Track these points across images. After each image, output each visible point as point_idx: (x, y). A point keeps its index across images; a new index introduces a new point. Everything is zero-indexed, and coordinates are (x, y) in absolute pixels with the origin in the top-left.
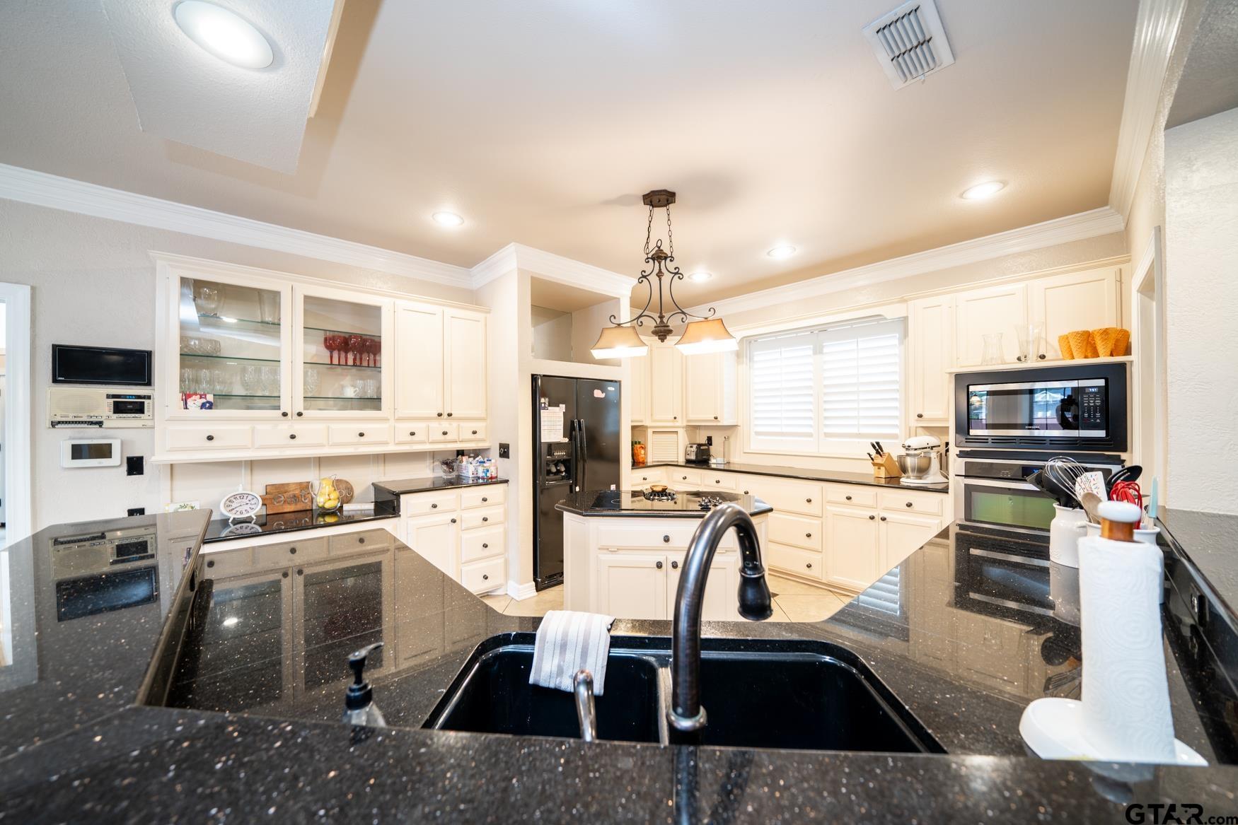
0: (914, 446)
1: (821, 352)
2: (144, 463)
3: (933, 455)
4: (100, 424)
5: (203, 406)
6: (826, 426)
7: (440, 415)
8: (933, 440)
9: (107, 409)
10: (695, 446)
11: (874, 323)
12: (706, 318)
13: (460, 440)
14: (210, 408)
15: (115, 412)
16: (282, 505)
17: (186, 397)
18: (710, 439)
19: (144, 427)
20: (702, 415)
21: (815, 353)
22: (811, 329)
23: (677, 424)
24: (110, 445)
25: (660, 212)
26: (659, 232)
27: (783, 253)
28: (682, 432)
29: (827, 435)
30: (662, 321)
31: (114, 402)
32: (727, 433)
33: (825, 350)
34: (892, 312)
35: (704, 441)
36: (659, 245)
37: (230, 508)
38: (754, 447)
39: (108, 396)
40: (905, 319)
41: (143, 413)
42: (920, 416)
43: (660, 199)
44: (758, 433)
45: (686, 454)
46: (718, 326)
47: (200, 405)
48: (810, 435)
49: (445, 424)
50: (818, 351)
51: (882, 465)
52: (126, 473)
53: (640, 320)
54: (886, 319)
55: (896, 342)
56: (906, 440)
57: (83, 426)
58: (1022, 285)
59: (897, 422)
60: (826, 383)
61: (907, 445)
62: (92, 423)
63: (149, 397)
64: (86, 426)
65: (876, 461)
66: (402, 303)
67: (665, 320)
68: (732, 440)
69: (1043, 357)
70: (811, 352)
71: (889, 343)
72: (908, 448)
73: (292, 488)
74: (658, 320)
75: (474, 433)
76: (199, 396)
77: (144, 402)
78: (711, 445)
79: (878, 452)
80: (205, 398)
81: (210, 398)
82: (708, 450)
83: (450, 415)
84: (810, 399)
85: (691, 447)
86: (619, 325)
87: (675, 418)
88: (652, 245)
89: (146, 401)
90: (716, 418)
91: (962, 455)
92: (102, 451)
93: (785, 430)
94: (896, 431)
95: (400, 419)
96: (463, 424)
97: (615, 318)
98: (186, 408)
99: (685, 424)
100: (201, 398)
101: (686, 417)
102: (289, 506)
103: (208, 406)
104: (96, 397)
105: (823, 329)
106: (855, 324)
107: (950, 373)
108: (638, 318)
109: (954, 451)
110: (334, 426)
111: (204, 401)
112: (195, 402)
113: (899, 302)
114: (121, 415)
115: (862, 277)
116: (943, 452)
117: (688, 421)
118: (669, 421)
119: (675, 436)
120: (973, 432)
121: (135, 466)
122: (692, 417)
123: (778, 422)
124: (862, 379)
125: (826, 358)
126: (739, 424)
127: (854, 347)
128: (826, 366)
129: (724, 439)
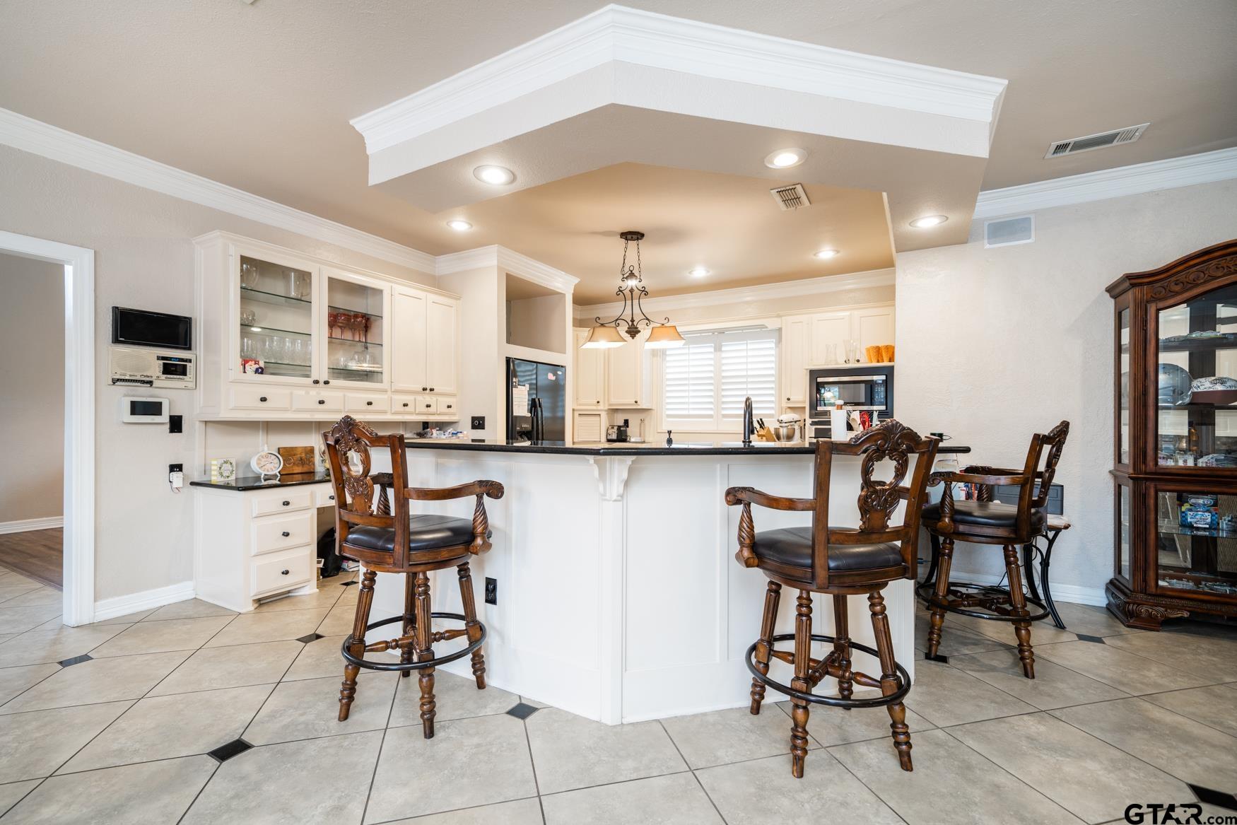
0: (784, 421)
1: (720, 350)
2: (183, 422)
3: (796, 427)
4: (151, 383)
5: (257, 371)
6: (723, 409)
7: (425, 389)
8: (795, 416)
9: (157, 369)
10: (616, 428)
11: (757, 332)
12: (663, 325)
13: (417, 412)
14: (262, 373)
15: (164, 373)
16: (292, 467)
17: (245, 362)
18: (626, 422)
19: (186, 388)
20: (624, 399)
21: (715, 350)
22: (713, 331)
23: (599, 408)
24: (161, 403)
25: (632, 244)
26: (632, 259)
27: (700, 273)
28: (604, 415)
29: (725, 416)
30: (633, 324)
31: (164, 363)
32: (642, 416)
33: (723, 349)
34: (772, 323)
35: (621, 423)
36: (631, 269)
37: (260, 466)
39: (159, 358)
40: (780, 330)
41: (186, 375)
42: (789, 399)
43: (633, 236)
44: (669, 416)
45: (608, 434)
46: (672, 330)
47: (255, 370)
48: (710, 416)
49: (428, 398)
50: (718, 349)
51: (764, 436)
52: (168, 430)
53: (618, 322)
54: (767, 327)
55: (773, 345)
56: (779, 416)
57: (136, 384)
58: (848, 313)
59: (773, 405)
60: (723, 374)
61: (780, 419)
62: (143, 382)
63: (190, 361)
64: (139, 384)
65: (760, 433)
66: (399, 289)
67: (635, 323)
68: (646, 422)
69: (858, 361)
70: (712, 350)
71: (769, 346)
72: (781, 422)
73: (299, 451)
74: (630, 323)
75: (449, 407)
76: (253, 362)
77: (186, 365)
78: (628, 427)
79: (761, 427)
80: (258, 364)
81: (262, 364)
82: (626, 431)
83: (432, 390)
84: (712, 387)
85: (613, 428)
86: (602, 325)
87: (598, 402)
88: (626, 269)
89: (188, 364)
90: (636, 402)
91: (813, 423)
92: (152, 408)
93: (692, 412)
94: (772, 412)
95: (397, 392)
96: (440, 399)
97: (599, 319)
98: (245, 372)
99: (607, 408)
100: (255, 364)
101: (608, 401)
102: (297, 468)
103: (260, 371)
104: (148, 358)
105: (721, 332)
106: (745, 329)
107: (807, 369)
108: (617, 320)
109: (809, 421)
110: (350, 395)
111: (257, 366)
112: (251, 367)
113: (776, 317)
114: (169, 376)
115: (748, 295)
116: (802, 425)
117: (610, 405)
118: (593, 405)
119: (598, 418)
120: (819, 408)
121: (176, 424)
122: (613, 401)
123: (686, 406)
124: (750, 373)
125: (724, 355)
126: (653, 408)
127: (744, 347)
128: (724, 361)
129: (640, 421)
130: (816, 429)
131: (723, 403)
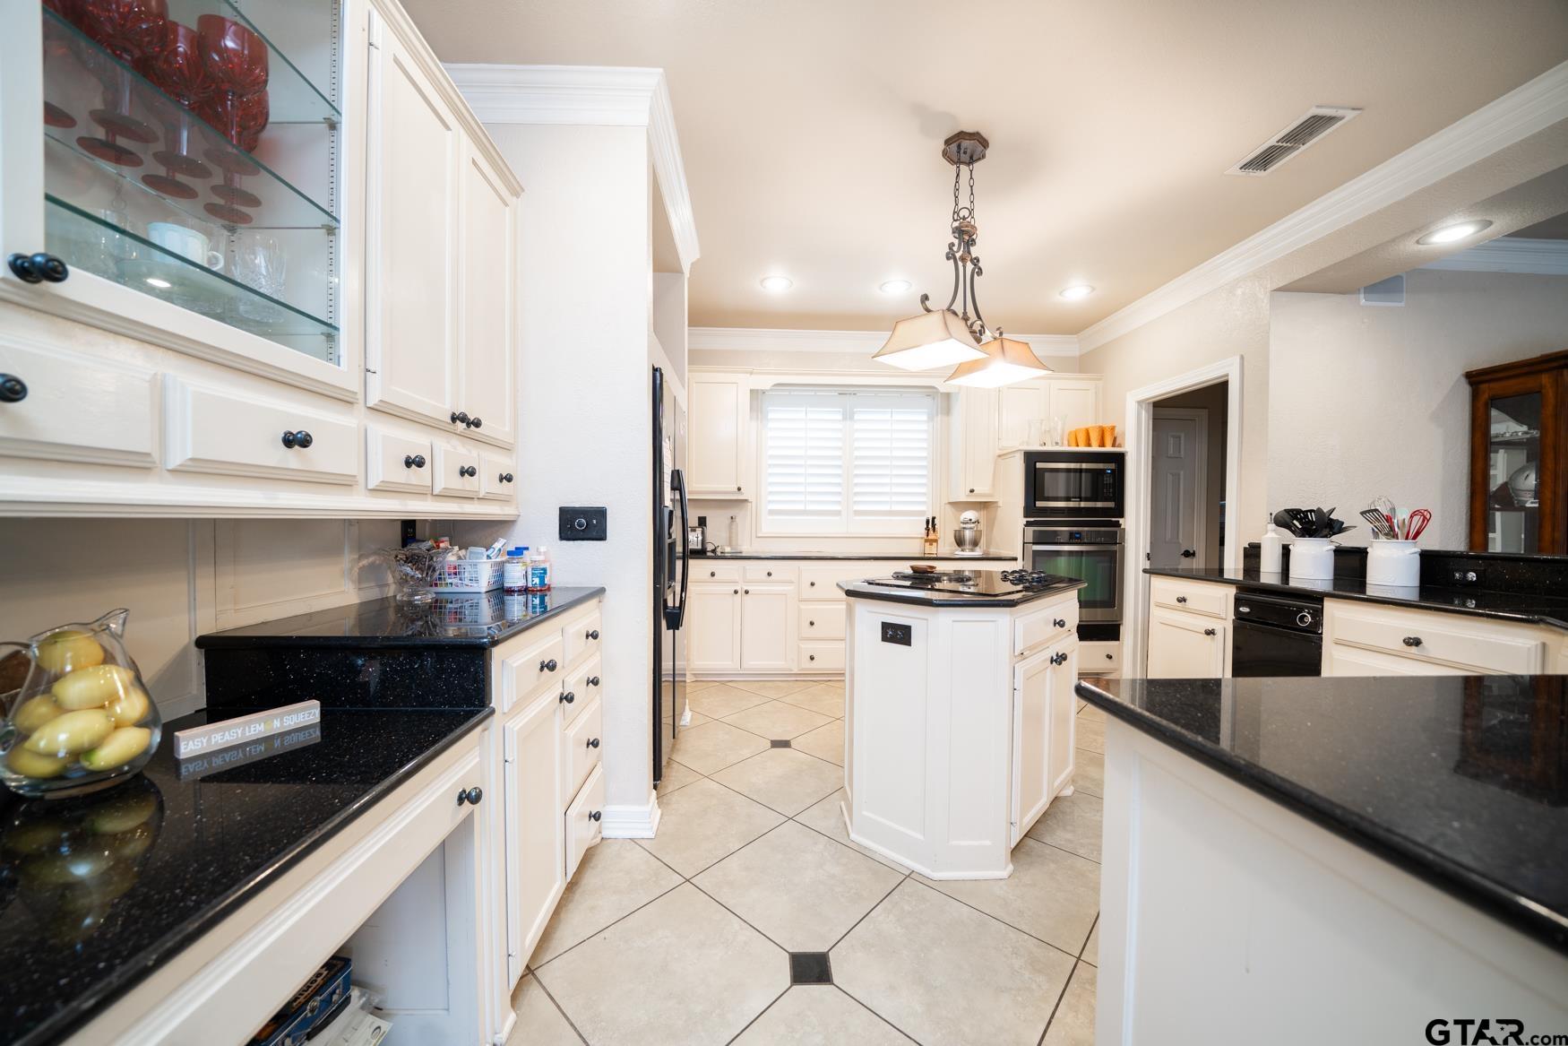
1: (851, 418)
6: (856, 502)
21: (845, 419)
29: (857, 513)
33: (856, 417)
35: (696, 522)
38: (766, 529)
42: (972, 492)
44: (771, 512)
48: (838, 513)
50: (848, 416)
51: (934, 541)
60: (857, 453)
65: (929, 537)
70: (840, 417)
71: (918, 418)
75: (508, 479)
78: (705, 528)
84: (839, 472)
90: (739, 489)
91: (1029, 524)
93: (811, 507)
96: (485, 454)
107: (1018, 452)
109: (1021, 521)
120: (1038, 504)
123: (802, 498)
124: (896, 453)
125: (857, 426)
126: (750, 500)
127: (888, 417)
128: (857, 435)
129: (730, 520)
130: (1034, 531)
131: (856, 494)
